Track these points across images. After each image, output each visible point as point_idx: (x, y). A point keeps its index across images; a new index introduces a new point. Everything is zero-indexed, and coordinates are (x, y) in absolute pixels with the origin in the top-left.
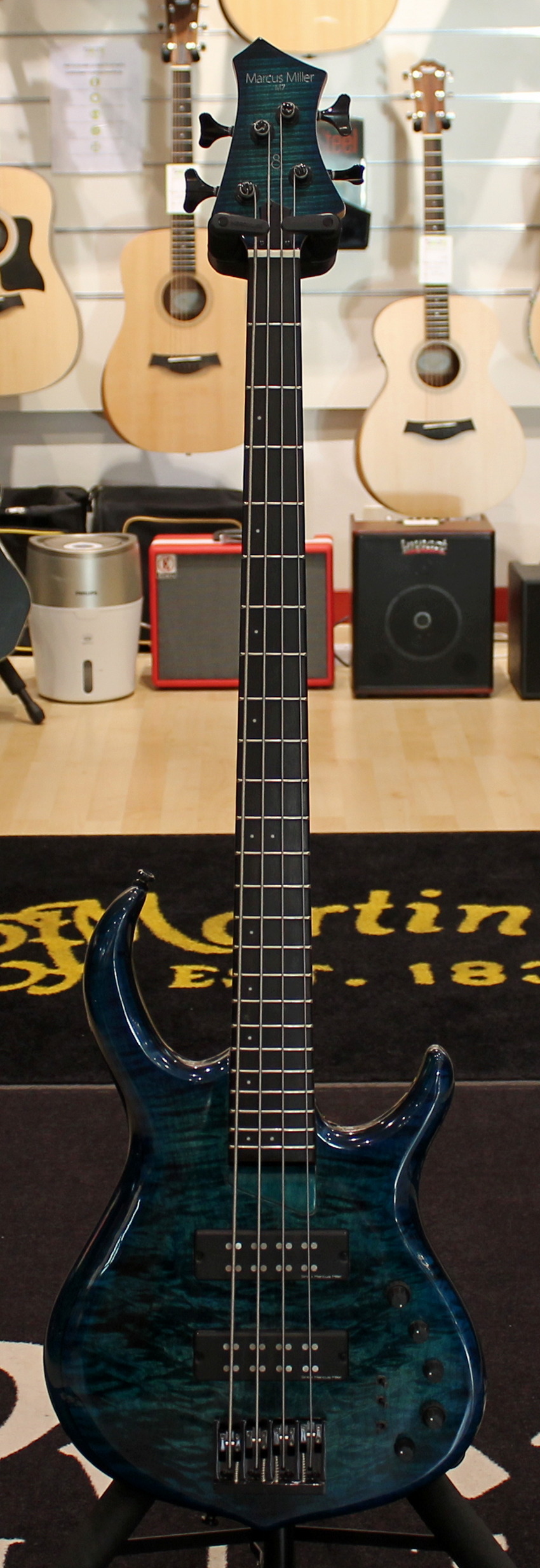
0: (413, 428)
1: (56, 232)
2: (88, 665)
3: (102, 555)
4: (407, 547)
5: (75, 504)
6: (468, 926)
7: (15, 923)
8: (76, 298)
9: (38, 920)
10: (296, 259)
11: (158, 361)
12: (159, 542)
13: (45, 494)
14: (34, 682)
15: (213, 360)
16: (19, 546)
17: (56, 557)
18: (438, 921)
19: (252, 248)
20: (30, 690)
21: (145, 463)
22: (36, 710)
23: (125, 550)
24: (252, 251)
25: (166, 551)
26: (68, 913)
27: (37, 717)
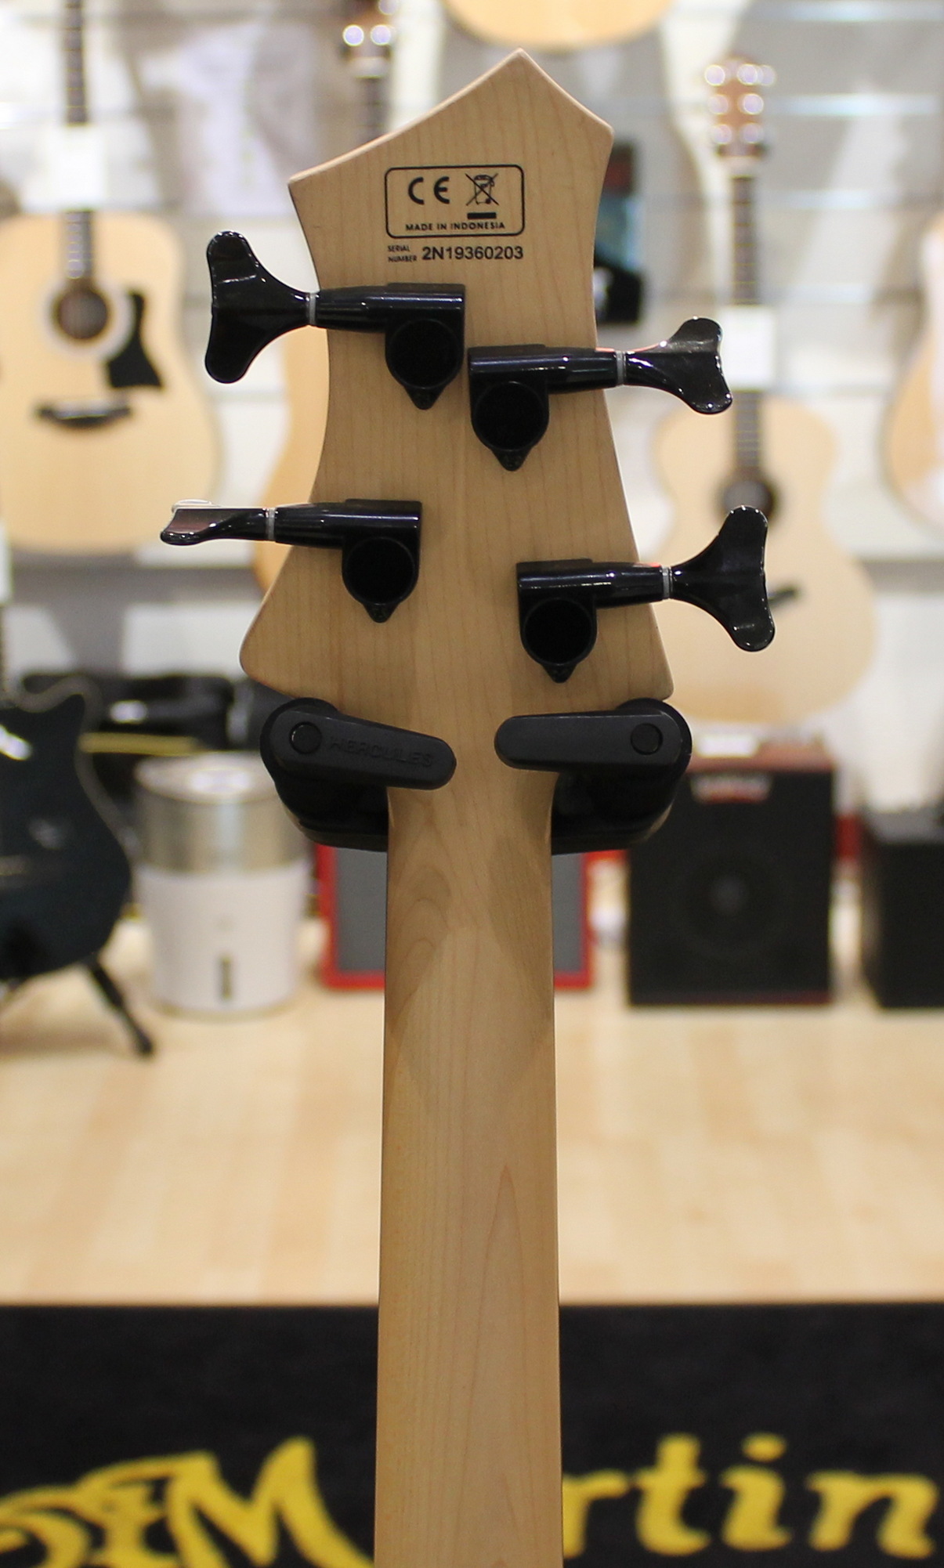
4: (705, 789)
5: (209, 701)
6: (831, 1532)
7: (66, 1513)
9: (108, 1507)
17: (176, 808)
18: (782, 1517)
22: (142, 1036)
26: (158, 1490)
27: (145, 1046)
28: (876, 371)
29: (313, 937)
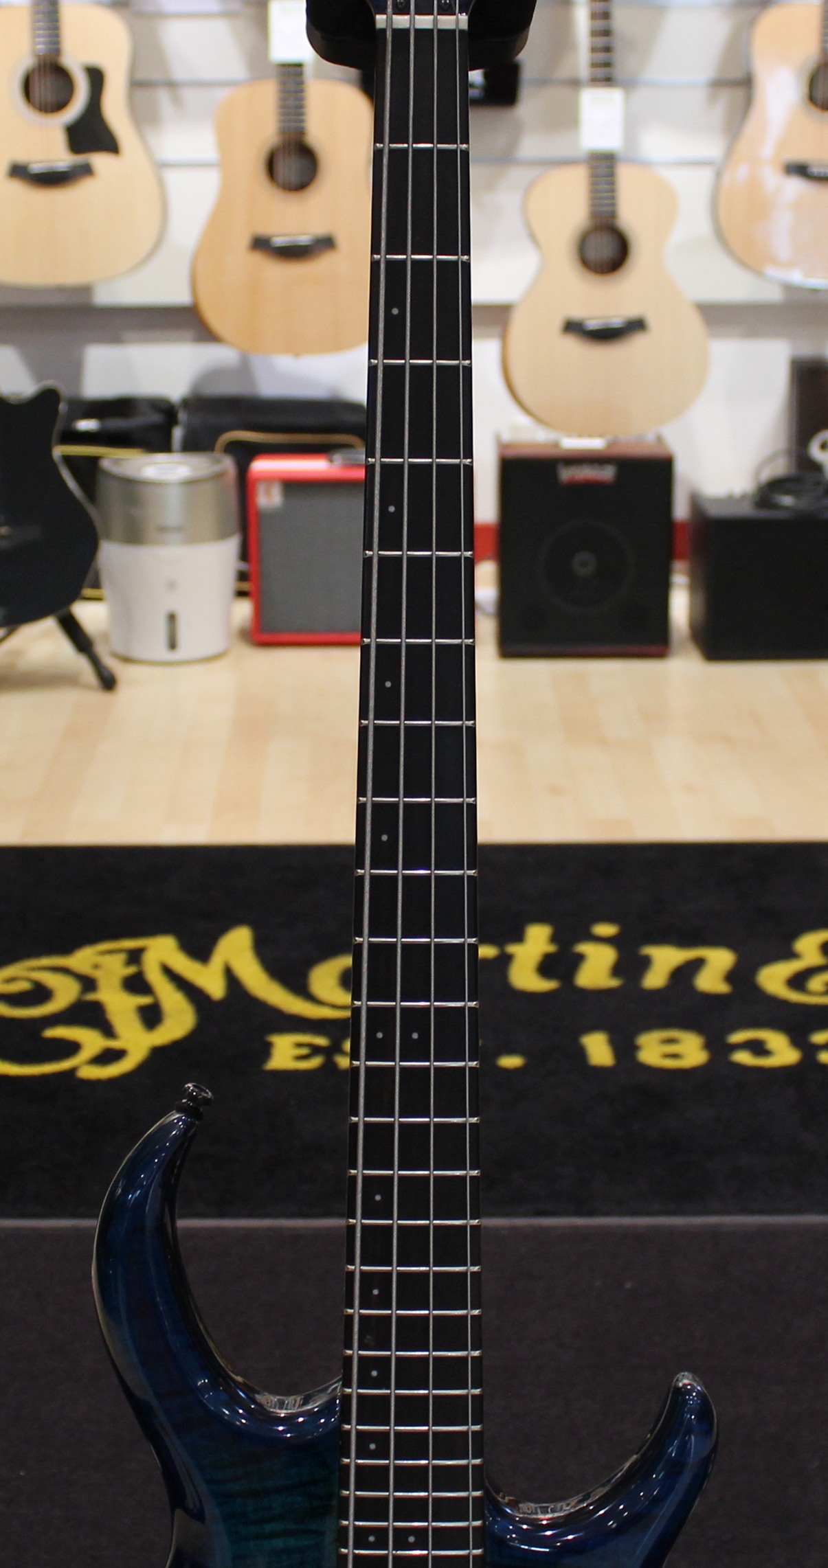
0: (573, 327)
1: (136, 84)
2: (172, 618)
3: (189, 483)
4: (566, 474)
5: (156, 418)
6: (655, 979)
7: (65, 971)
8: (161, 166)
9: (96, 966)
10: (461, 31)
11: (261, 244)
12: (262, 465)
13: (120, 407)
14: (106, 636)
15: (326, 243)
16: (87, 471)
17: (132, 487)
18: (617, 970)
19: (383, 12)
20: (101, 650)
21: (244, 369)
22: (106, 674)
23: (218, 476)
24: (384, 17)
25: (269, 478)
26: (135, 957)
27: (108, 682)
28: (712, 148)
29: (243, 610)
